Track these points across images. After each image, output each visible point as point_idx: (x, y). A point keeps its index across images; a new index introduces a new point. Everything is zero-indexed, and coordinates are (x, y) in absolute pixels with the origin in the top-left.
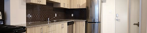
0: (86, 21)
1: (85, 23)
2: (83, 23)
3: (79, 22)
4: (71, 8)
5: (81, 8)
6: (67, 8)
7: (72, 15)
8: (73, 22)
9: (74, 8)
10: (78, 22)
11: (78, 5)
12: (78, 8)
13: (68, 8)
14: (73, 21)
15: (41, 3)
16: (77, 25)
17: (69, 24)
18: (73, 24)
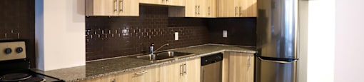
0: (255, 54)
1: (252, 58)
2: (248, 58)
3: (237, 55)
4: (220, 16)
5: (246, 16)
6: (208, 17)
7: (225, 34)
8: (221, 55)
9: (228, 16)
10: (233, 55)
11: (238, 10)
12: (238, 16)
13: (210, 16)
14: (222, 51)
15: (122, 14)
16: (233, 63)
17: (205, 61)
18: (222, 59)
